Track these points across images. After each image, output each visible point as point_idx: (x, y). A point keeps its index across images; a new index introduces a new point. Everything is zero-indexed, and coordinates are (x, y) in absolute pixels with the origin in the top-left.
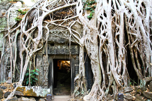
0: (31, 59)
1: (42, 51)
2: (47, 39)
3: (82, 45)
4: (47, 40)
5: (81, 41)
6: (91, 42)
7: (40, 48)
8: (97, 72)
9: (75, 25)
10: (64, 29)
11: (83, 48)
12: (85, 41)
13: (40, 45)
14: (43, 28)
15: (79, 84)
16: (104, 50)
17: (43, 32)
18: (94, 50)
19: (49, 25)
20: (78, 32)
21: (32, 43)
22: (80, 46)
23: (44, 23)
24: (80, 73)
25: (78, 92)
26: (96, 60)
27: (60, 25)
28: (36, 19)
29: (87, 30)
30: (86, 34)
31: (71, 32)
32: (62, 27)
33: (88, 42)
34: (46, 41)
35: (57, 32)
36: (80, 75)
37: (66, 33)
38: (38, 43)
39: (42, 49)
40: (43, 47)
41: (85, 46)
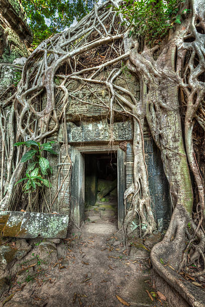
1: (57, 135)
2: (64, 110)
3: (139, 117)
4: (65, 112)
5: (137, 110)
6: (161, 107)
7: (52, 129)
8: (179, 178)
10: (99, 86)
12: (145, 108)
13: (51, 123)
14: (57, 89)
15: (136, 206)
16: (199, 122)
18: (168, 126)
19: (67, 81)
20: (129, 90)
21: (35, 120)
22: (135, 120)
23: (56, 79)
24: (137, 179)
25: (133, 223)
26: (176, 148)
27: (90, 79)
28: (42, 71)
29: (149, 81)
30: (148, 93)
31: (113, 91)
32: (95, 83)
33: (152, 108)
34: (63, 114)
35: (84, 95)
36: (136, 185)
37: (104, 94)
38: (46, 119)
39: (56, 131)
41: (145, 119)
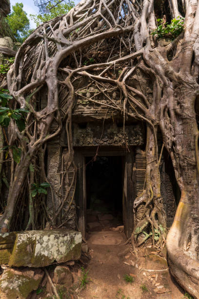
0: (34, 160)
1: (59, 139)
2: (69, 110)
3: (153, 122)
4: (70, 112)
5: (151, 113)
6: (177, 114)
7: (55, 132)
9: (135, 77)
10: (108, 85)
11: (155, 130)
12: (159, 113)
13: (53, 125)
14: (59, 86)
15: (148, 216)
17: (60, 95)
19: (72, 78)
20: (142, 91)
21: (34, 121)
23: (60, 74)
25: (145, 233)
27: (99, 77)
28: (42, 62)
29: (165, 84)
30: (162, 97)
32: (105, 82)
33: (166, 113)
34: (67, 115)
35: (92, 94)
37: (114, 95)
38: (48, 120)
39: (59, 134)
40: (61, 131)
